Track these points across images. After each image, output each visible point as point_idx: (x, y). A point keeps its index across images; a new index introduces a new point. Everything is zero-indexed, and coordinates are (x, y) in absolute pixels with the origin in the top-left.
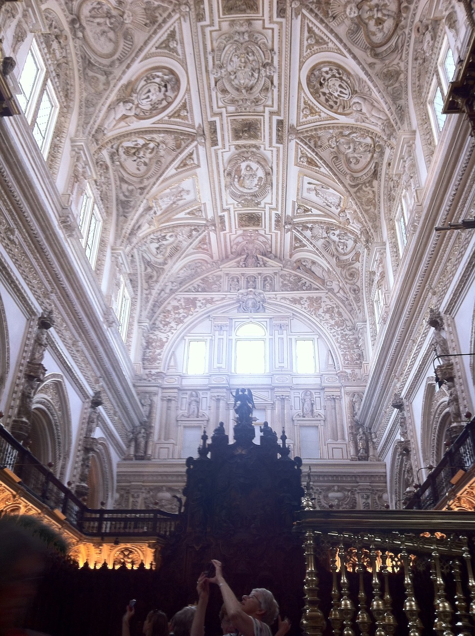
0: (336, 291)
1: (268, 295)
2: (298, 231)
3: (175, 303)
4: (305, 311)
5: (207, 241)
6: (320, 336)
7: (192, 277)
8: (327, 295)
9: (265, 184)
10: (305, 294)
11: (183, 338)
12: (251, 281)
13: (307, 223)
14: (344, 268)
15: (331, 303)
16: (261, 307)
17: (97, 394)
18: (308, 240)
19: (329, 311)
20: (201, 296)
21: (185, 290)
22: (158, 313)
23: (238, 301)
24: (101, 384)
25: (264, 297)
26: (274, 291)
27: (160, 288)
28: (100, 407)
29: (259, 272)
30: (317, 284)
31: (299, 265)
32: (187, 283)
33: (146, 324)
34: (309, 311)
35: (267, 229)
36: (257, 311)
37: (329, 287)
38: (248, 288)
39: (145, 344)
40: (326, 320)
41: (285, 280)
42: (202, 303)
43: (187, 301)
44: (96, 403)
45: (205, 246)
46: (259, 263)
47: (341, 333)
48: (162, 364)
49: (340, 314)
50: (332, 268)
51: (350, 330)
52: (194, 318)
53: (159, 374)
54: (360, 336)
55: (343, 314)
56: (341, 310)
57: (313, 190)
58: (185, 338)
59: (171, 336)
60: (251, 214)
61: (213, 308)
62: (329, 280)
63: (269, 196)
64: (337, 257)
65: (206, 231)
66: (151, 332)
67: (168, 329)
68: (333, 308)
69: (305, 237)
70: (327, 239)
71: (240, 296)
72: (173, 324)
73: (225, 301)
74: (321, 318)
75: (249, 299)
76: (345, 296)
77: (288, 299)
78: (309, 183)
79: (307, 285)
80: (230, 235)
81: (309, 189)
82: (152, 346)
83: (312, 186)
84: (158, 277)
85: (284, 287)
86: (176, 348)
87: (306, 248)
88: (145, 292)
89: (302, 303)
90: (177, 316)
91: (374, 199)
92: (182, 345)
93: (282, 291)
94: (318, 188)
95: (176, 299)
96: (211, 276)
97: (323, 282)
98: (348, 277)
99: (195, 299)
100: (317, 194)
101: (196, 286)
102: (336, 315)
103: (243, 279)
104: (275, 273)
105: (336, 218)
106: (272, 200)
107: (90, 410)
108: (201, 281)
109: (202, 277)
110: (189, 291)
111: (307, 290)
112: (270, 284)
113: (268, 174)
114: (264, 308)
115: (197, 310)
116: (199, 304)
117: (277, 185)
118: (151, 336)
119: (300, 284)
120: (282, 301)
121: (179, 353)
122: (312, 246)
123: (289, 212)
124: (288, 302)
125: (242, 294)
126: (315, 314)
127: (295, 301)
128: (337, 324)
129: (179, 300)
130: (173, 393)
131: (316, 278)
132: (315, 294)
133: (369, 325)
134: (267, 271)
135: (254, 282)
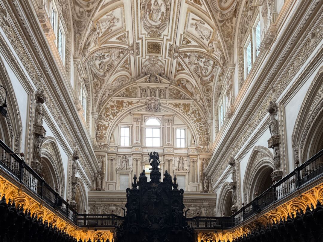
0: (198, 100)
1: (162, 101)
2: (181, 58)
3: (111, 103)
4: (181, 112)
5: (129, 62)
6: (188, 127)
7: (120, 87)
8: (193, 103)
9: (165, 18)
10: (181, 102)
12: (153, 92)
13: (187, 52)
14: (204, 86)
15: (195, 108)
16: (158, 108)
17: (75, 153)
18: (186, 65)
19: (194, 112)
20: (126, 100)
21: (117, 95)
22: (102, 109)
23: (146, 104)
24: (77, 147)
25: (160, 102)
26: (165, 99)
27: (103, 93)
28: (77, 160)
29: (157, 86)
30: (188, 96)
31: (179, 83)
32: (118, 91)
33: (97, 115)
34: (183, 112)
35: (163, 56)
36: (156, 111)
37: (194, 98)
38: (151, 96)
39: (97, 128)
40: (192, 118)
41: (171, 92)
42: (126, 104)
43: (118, 102)
44: (75, 158)
45: (128, 66)
46: (157, 80)
47: (199, 126)
48: (107, 140)
49: (199, 114)
50: (198, 85)
51: (204, 124)
52: (122, 113)
53: (105, 145)
54: (209, 127)
55: (201, 115)
56: (200, 112)
57: (194, 25)
58: (118, 125)
59: (111, 123)
60: (155, 43)
61: (132, 108)
62: (195, 93)
63: (167, 30)
64: (201, 78)
65: (128, 55)
66: (99, 120)
67: (109, 119)
68: (196, 110)
69: (185, 63)
70: (197, 65)
71: (147, 101)
72: (111, 116)
73: (139, 104)
74: (190, 116)
75: (152, 103)
76: (203, 104)
77: (173, 104)
78: (193, 19)
79: (183, 96)
80: (142, 59)
81: (192, 24)
82: (101, 129)
83: (194, 22)
84: (101, 85)
85: (171, 97)
86: (114, 131)
87: (184, 71)
88: (94, 95)
89: (180, 107)
90: (113, 111)
91: (232, 33)
92: (117, 129)
93: (170, 99)
94: (198, 23)
95: (112, 101)
96: (130, 87)
97: (192, 94)
98: (206, 92)
99: (122, 101)
100: (197, 28)
101: (123, 93)
102: (197, 115)
103: (148, 91)
104: (166, 88)
105: (206, 47)
106: (168, 33)
107: (72, 162)
108: (125, 90)
109: (126, 87)
110: (119, 96)
111: (183, 99)
112: (163, 94)
113: (168, 9)
114: (160, 109)
115: (123, 108)
116: (125, 105)
117: (173, 20)
118: (100, 123)
119: (179, 95)
120: (170, 105)
121: (115, 134)
122: (188, 70)
123: (178, 44)
124: (173, 106)
125: (148, 100)
126: (187, 114)
127: (177, 106)
128: (197, 120)
129: (114, 102)
130: (114, 156)
131: (188, 92)
132: (187, 102)
133: (214, 121)
134: (162, 86)
135: (155, 92)
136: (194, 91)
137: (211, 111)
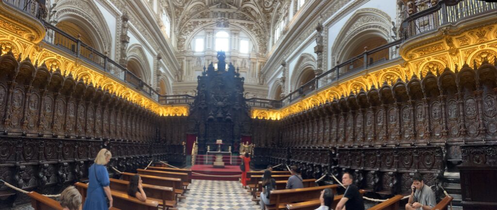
0: (260, 23)
1: (230, 20)
3: (189, 24)
4: (246, 29)
6: (251, 39)
7: (196, 13)
8: (256, 24)
10: (246, 22)
11: (193, 37)
12: (223, 14)
14: (265, 14)
15: (257, 27)
16: (227, 25)
19: (256, 30)
20: (200, 20)
21: (193, 18)
23: (217, 22)
26: (233, 19)
29: (227, 11)
30: (252, 19)
31: (245, 9)
32: (194, 15)
33: (177, 32)
36: (225, 27)
37: (257, 21)
38: (221, 17)
39: (178, 40)
40: (254, 34)
41: (238, 15)
43: (195, 22)
46: (227, 7)
47: (260, 40)
48: (185, 47)
49: (260, 32)
51: (263, 39)
52: (198, 29)
53: (185, 51)
54: (267, 41)
56: (260, 30)
59: (188, 37)
61: (206, 25)
64: (263, 8)
67: (187, 34)
68: (258, 29)
72: (189, 32)
73: (211, 22)
74: (252, 33)
75: (222, 21)
76: (263, 26)
77: (239, 23)
79: (247, 19)
82: (181, 41)
84: (181, 13)
85: (238, 18)
86: (191, 41)
87: (250, 2)
89: (245, 26)
90: (190, 29)
92: (193, 40)
96: (205, 12)
97: (255, 18)
98: (266, 18)
99: (198, 22)
101: (198, 16)
103: (219, 14)
104: (234, 12)
108: (200, 14)
109: (201, 12)
110: (195, 18)
112: (231, 16)
115: (199, 26)
116: (200, 24)
118: (180, 37)
119: (245, 18)
120: (236, 23)
121: (192, 44)
125: (219, 19)
126: (250, 31)
127: (242, 24)
128: (258, 36)
129: (191, 23)
130: (190, 58)
131: (252, 16)
132: (251, 23)
133: (271, 38)
134: (230, 11)
135: (224, 15)
136: (257, 16)
137: (269, 31)
